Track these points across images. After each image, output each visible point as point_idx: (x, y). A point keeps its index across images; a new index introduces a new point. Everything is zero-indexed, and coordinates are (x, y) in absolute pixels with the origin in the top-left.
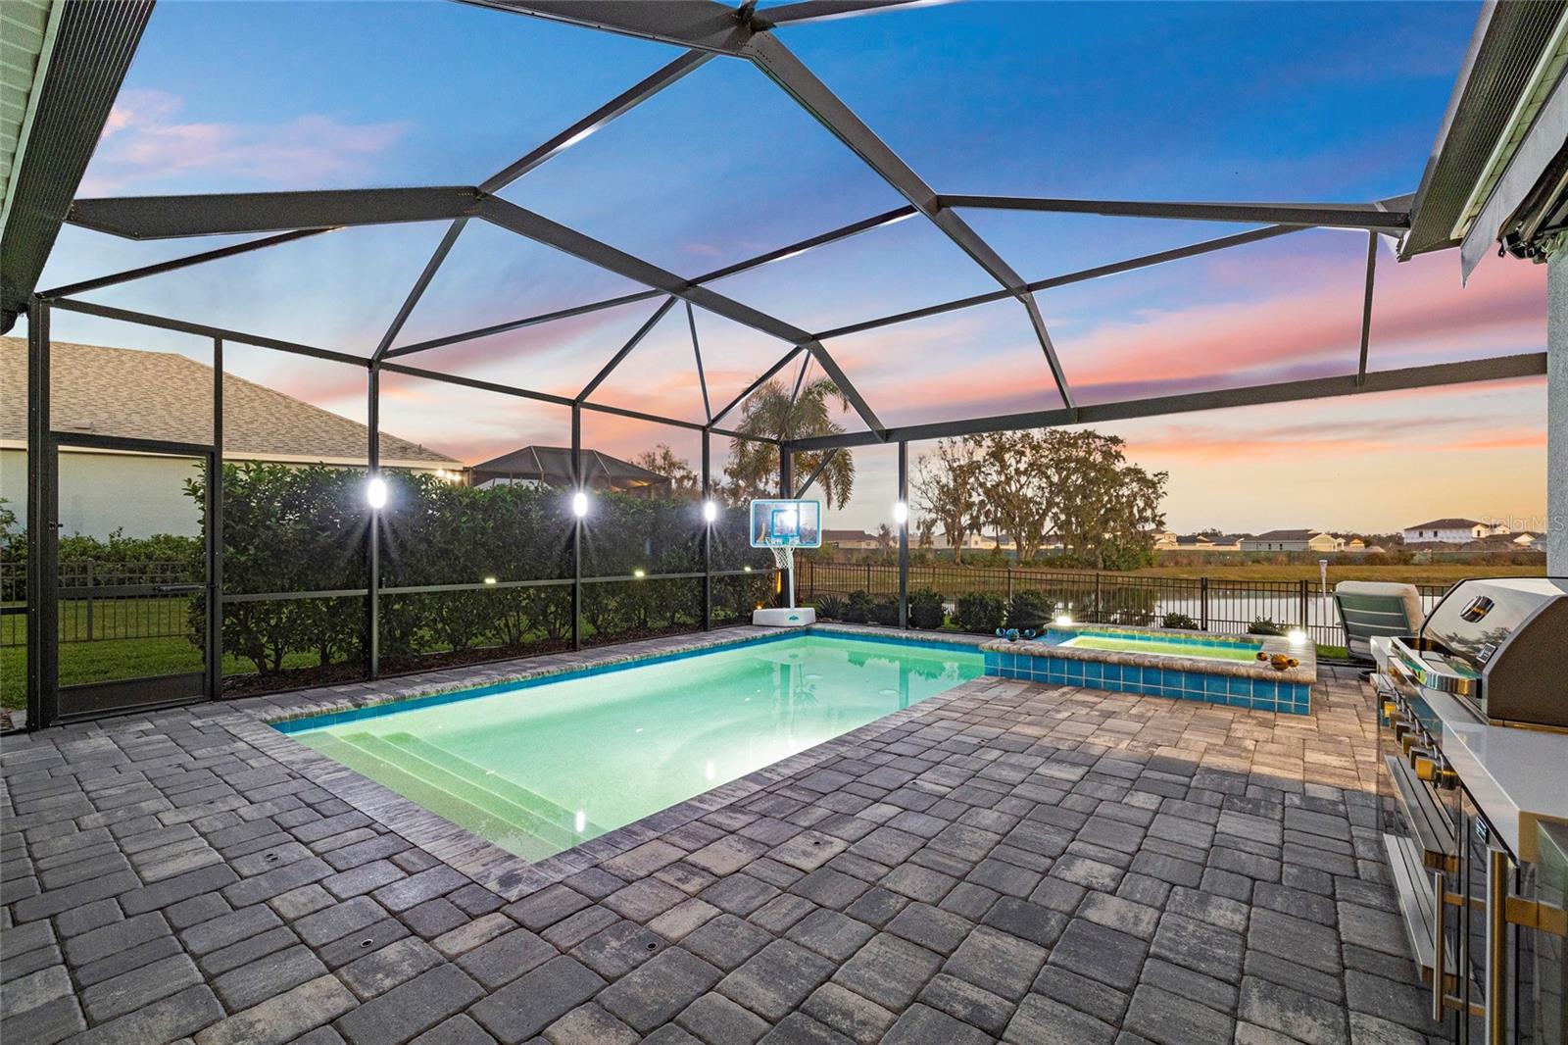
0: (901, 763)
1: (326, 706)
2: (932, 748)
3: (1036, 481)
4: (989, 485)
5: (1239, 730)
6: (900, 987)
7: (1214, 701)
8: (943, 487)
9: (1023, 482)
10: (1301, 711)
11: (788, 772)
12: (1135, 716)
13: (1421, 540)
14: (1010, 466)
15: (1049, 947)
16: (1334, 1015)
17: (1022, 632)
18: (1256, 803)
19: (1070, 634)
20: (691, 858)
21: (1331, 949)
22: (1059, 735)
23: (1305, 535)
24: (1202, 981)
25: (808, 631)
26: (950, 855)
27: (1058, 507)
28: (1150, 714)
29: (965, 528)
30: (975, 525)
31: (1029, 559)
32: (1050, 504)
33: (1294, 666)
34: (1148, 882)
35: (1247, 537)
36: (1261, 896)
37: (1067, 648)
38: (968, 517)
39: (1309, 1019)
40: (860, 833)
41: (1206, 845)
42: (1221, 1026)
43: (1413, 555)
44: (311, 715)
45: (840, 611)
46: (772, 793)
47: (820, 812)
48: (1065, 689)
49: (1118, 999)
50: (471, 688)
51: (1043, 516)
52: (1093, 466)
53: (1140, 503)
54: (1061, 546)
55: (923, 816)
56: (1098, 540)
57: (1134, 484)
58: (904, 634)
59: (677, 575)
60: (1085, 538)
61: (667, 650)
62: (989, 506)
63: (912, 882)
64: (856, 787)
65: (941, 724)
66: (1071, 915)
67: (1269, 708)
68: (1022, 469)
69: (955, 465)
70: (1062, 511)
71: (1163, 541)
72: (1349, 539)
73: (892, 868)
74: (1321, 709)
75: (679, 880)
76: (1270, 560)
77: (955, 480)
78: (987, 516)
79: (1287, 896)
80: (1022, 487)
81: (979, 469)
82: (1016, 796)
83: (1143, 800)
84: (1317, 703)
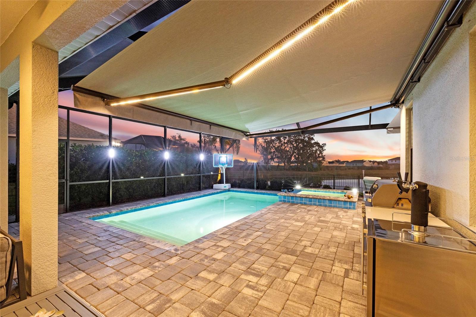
0: (261, 223)
1: (101, 213)
2: (268, 219)
3: (289, 146)
4: (276, 146)
5: (339, 213)
6: (268, 264)
7: (334, 207)
8: (263, 147)
9: (286, 146)
10: (354, 208)
11: (234, 226)
12: (316, 211)
13: (392, 163)
14: (282, 141)
15: (298, 257)
16: (351, 264)
17: (288, 190)
18: (341, 229)
19: (300, 191)
20: (217, 244)
21: (352, 254)
22: (298, 216)
23: (362, 161)
24: (327, 260)
25: (229, 190)
26: (275, 241)
27: (296, 153)
28: (319, 210)
29: (269, 159)
30: (272, 159)
31: (287, 168)
32: (294, 152)
33: (352, 198)
34: (318, 245)
35: (347, 162)
36: (340, 246)
37: (299, 194)
38: (270, 156)
39: (346, 265)
40: (254, 238)
41: (330, 238)
42: (330, 267)
43: (390, 167)
44: (98, 216)
45: (237, 185)
46: (231, 230)
47: (244, 234)
48: (299, 205)
49: (311, 264)
50: (140, 208)
51: (291, 156)
52: (306, 141)
53: (318, 152)
54: (296, 164)
55: (268, 234)
56: (307, 163)
57: (317, 147)
58: (256, 191)
59: (192, 175)
60: (303, 162)
61: (192, 196)
62: (276, 153)
63: (267, 246)
64: (251, 228)
65: (269, 214)
66: (302, 251)
67: (347, 208)
68: (286, 142)
69: (266, 141)
70: (297, 154)
71: (325, 163)
72: (374, 162)
73: (263, 244)
74: (359, 208)
75: (216, 248)
76: (353, 168)
77: (266, 145)
78: (275, 156)
79: (345, 246)
80: (285, 147)
81: (273, 142)
82: (289, 229)
83: (317, 229)
84: (358, 207)
